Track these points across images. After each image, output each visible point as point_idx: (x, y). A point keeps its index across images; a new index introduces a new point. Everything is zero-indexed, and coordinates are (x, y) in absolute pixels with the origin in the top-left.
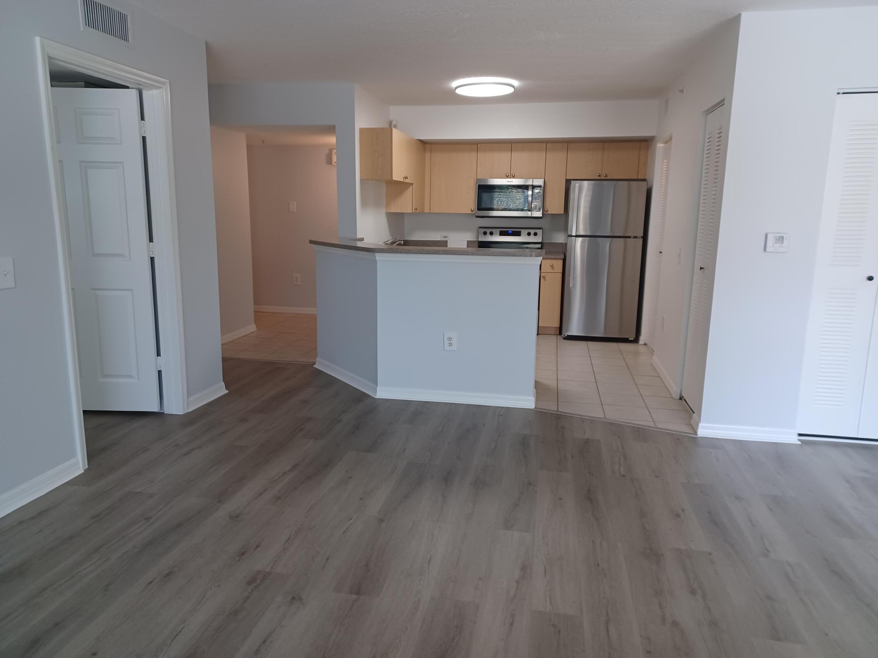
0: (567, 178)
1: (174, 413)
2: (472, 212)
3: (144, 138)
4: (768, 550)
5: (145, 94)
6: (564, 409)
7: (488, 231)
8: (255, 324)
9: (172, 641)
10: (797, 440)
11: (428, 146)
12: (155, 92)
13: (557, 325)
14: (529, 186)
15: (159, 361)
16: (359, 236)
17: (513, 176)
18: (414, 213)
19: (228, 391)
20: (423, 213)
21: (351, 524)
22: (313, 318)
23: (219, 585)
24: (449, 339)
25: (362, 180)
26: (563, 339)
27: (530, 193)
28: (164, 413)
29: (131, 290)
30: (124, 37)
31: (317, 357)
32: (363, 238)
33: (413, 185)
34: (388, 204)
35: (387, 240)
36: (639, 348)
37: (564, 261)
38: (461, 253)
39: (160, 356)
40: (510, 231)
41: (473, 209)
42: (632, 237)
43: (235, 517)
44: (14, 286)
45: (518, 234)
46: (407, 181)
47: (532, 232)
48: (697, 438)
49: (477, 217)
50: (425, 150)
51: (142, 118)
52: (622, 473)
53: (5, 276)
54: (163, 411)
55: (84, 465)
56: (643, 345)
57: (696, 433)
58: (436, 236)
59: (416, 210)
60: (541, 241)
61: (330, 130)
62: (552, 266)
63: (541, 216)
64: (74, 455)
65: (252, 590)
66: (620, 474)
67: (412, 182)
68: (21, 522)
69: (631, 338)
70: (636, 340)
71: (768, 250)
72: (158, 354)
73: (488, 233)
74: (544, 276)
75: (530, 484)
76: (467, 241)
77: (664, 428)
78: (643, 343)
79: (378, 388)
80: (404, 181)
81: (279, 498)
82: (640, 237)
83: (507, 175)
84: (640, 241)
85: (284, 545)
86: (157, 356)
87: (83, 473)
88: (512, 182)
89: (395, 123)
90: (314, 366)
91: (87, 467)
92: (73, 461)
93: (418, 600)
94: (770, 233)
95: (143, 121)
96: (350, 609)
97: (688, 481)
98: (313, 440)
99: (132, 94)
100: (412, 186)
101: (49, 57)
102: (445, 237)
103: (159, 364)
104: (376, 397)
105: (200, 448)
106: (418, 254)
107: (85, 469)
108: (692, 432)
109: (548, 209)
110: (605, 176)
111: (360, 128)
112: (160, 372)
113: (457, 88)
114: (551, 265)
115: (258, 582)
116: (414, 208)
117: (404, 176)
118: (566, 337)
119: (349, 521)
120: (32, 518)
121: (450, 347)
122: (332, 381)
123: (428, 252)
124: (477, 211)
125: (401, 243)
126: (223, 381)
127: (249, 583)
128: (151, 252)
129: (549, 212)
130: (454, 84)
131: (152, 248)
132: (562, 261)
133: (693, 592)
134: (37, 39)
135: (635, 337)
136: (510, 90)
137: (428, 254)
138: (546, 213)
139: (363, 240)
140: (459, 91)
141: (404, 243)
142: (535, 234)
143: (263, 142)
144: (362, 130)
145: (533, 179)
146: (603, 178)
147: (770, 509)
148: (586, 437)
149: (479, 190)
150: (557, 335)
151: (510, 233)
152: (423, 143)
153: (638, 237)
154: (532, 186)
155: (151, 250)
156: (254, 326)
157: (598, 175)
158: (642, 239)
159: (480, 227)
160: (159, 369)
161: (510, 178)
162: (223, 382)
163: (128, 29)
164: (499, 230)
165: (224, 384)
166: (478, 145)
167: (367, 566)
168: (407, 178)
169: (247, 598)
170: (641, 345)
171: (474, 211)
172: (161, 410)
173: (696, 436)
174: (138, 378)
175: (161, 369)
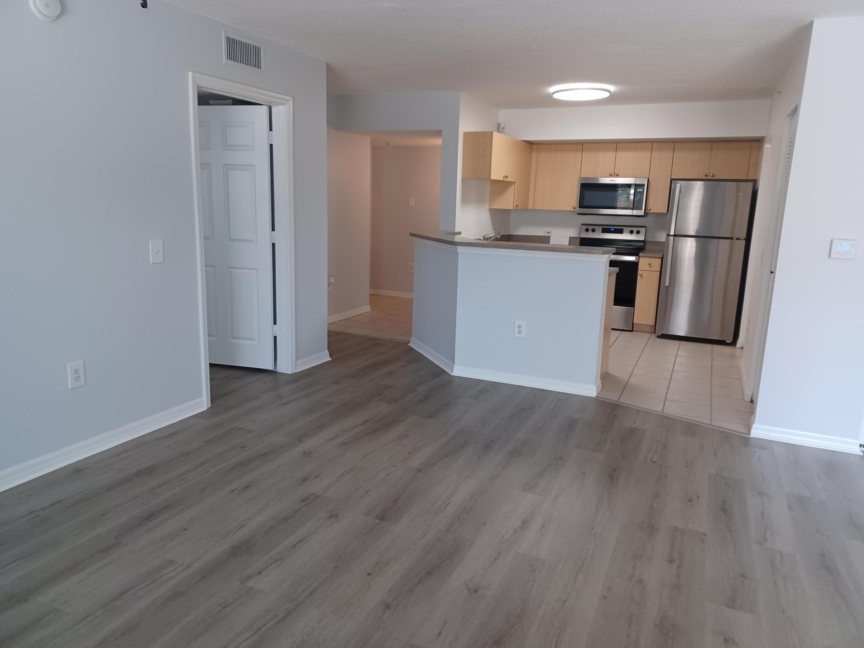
0: (672, 178)
1: (285, 372)
2: (574, 209)
3: (271, 146)
4: (766, 540)
5: (274, 109)
6: (626, 400)
7: (590, 228)
8: (370, 305)
9: (238, 530)
10: (859, 451)
11: (535, 147)
12: (281, 108)
13: (652, 323)
14: (632, 185)
15: (275, 328)
16: (457, 230)
17: (617, 175)
18: (515, 209)
19: (331, 359)
20: (526, 210)
21: (395, 470)
22: (409, 302)
23: (280, 499)
24: (519, 326)
25: (463, 180)
26: (656, 337)
27: (632, 191)
28: (277, 371)
29: (256, 269)
30: (258, 66)
31: (411, 336)
32: (461, 232)
33: (516, 183)
34: (491, 201)
35: (486, 234)
36: (735, 351)
37: (662, 259)
38: (532, 248)
39: (276, 324)
40: (613, 228)
41: (575, 207)
42: (734, 239)
43: (307, 454)
44: (162, 261)
45: (620, 231)
46: (507, 180)
47: (635, 230)
48: (749, 438)
49: (578, 214)
50: (532, 150)
51: (271, 129)
52: (654, 460)
53: (157, 254)
54: (276, 370)
55: (208, 405)
56: (740, 348)
57: (749, 433)
58: (540, 232)
59: (518, 206)
60: (643, 239)
61: (438, 133)
62: (650, 265)
63: (643, 214)
64: (200, 396)
65: (303, 506)
66: (652, 460)
67: (515, 181)
68: (157, 439)
69: (727, 340)
70: (734, 343)
71: (832, 256)
72: (275, 323)
73: (590, 230)
74: (641, 274)
75: (561, 459)
76: (570, 237)
77: (718, 425)
78: (741, 347)
79: (455, 366)
80: (505, 180)
81: (345, 444)
82: (743, 239)
83: (611, 174)
84: (743, 242)
85: (337, 478)
86: (274, 324)
87: (206, 410)
88: (615, 180)
89: (503, 126)
90: (409, 344)
91: (210, 406)
92: (199, 400)
93: (427, 531)
94: (835, 239)
95: (271, 132)
96: (372, 529)
97: (717, 474)
98: (387, 403)
99: (264, 110)
100: (514, 184)
101: (198, 86)
102: (548, 233)
103: (275, 331)
104: (452, 375)
105: (297, 400)
106: (494, 248)
107: (208, 407)
108: (746, 432)
109: (651, 209)
110: (712, 176)
111: (464, 132)
112: (275, 338)
113: (554, 93)
114: (648, 264)
115: (310, 501)
116: (515, 205)
117: (504, 175)
118: (660, 335)
119: (395, 467)
120: (165, 437)
121: (520, 334)
122: (420, 357)
123: (503, 247)
124: (579, 208)
125: (498, 237)
126: (328, 350)
127: (303, 501)
128: (273, 239)
129: (652, 211)
130: (552, 89)
131: (274, 236)
132: (660, 260)
133: (671, 561)
134: (190, 74)
135: (732, 340)
136: (606, 95)
137: (503, 248)
138: (648, 212)
139: (461, 234)
140: (555, 96)
141: (500, 237)
142: (638, 232)
143: (388, 143)
144: (466, 134)
145: (636, 178)
146: (710, 178)
147: (790, 507)
148: (633, 426)
149: (582, 188)
150: (652, 333)
151: (612, 230)
152: (530, 143)
153: (740, 239)
154: (634, 185)
155: (273, 237)
156: (369, 307)
157: (705, 175)
158: (745, 241)
159: (583, 224)
160: (275, 335)
161: (614, 177)
162: (327, 352)
163: (261, 58)
164: (601, 228)
165: (328, 352)
166: (583, 145)
167: (395, 501)
168: (507, 177)
169: (298, 511)
170: (738, 348)
171: (576, 208)
172: (275, 369)
173: (749, 436)
174: (259, 342)
175: (276, 335)
